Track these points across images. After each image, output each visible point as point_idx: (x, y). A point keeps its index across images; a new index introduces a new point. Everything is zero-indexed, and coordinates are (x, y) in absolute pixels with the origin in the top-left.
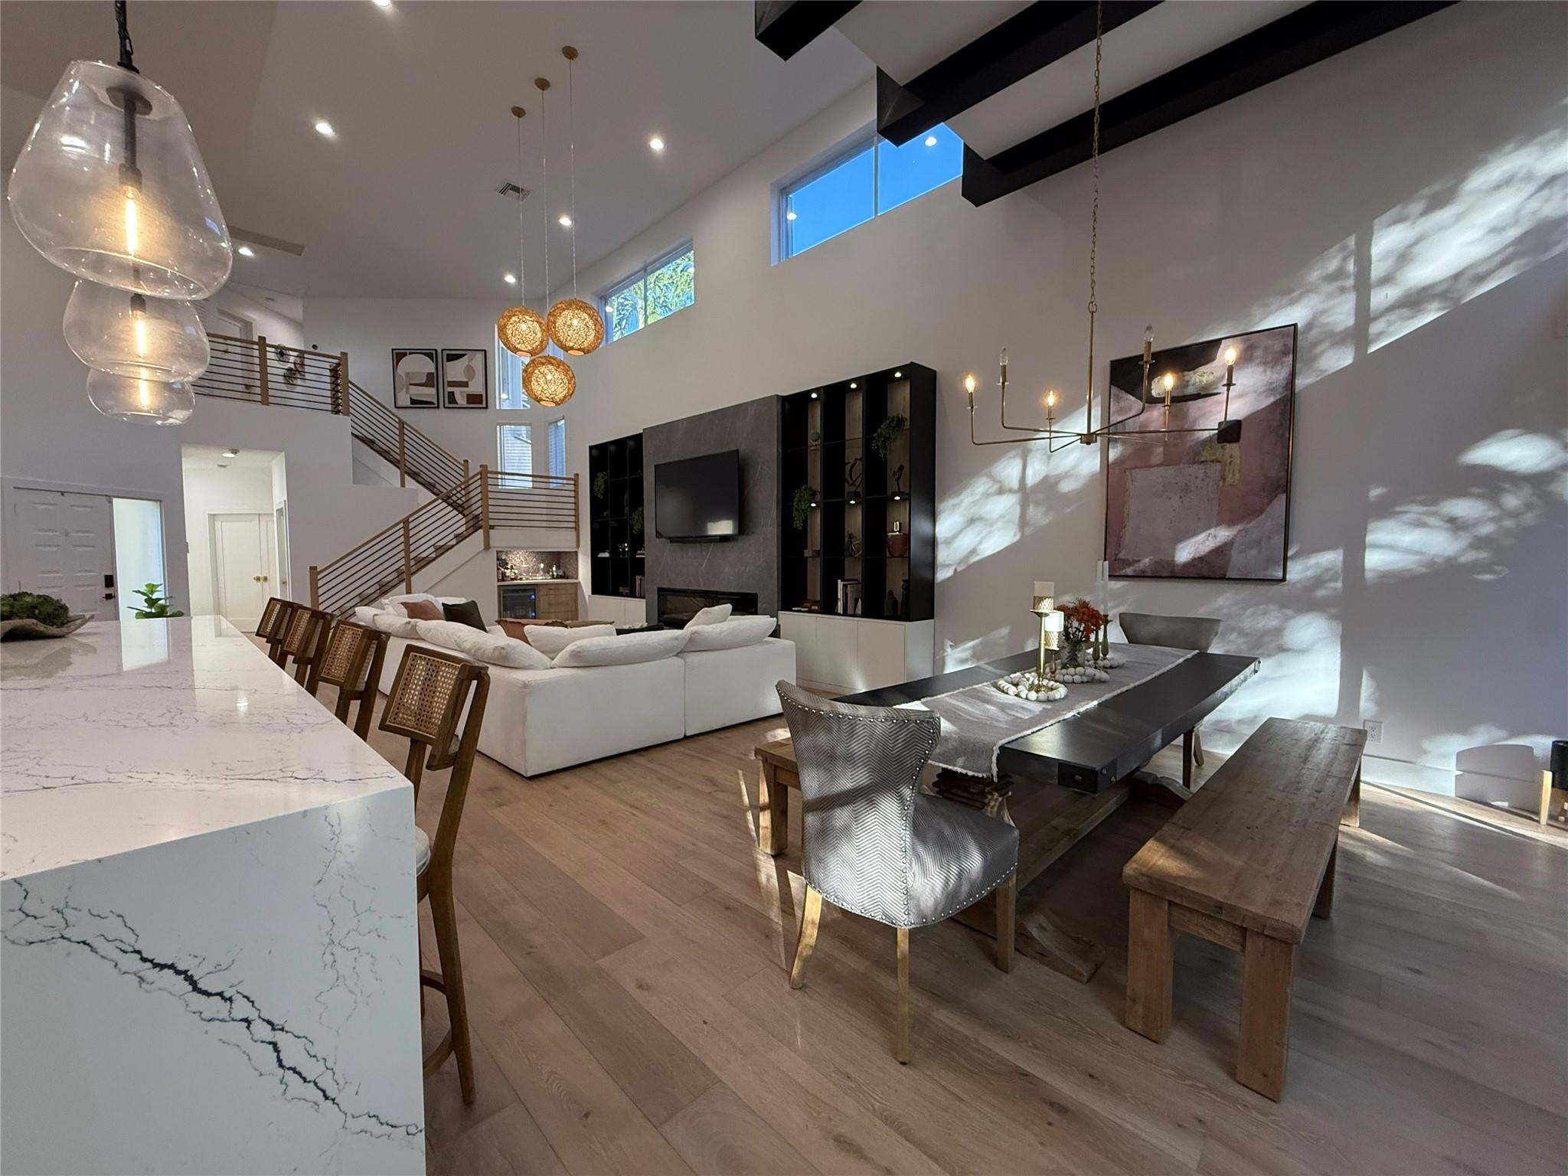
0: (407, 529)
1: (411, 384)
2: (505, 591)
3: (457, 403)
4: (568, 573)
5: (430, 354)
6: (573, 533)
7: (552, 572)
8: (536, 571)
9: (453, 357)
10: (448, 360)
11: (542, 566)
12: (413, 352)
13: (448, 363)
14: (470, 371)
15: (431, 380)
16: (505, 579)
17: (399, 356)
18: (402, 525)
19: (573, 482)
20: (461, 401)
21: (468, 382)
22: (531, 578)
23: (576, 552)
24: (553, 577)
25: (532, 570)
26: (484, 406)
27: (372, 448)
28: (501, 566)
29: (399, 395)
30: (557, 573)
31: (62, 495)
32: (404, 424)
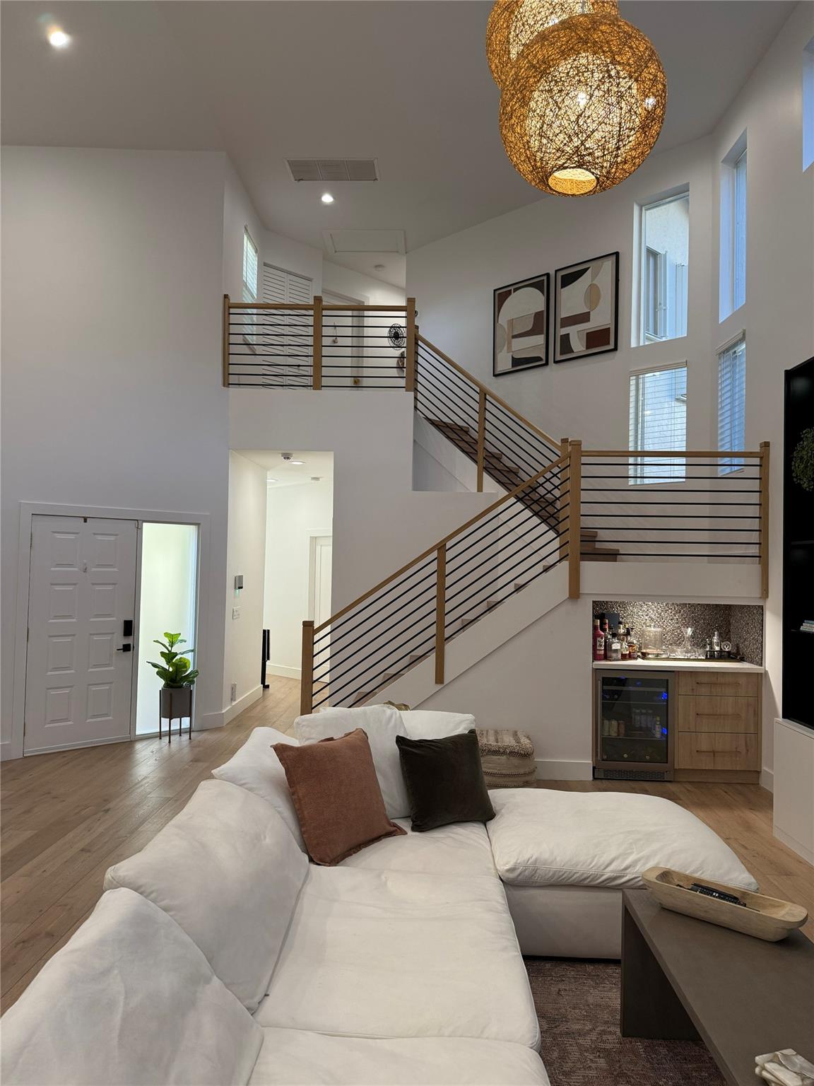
0: (442, 562)
1: (514, 337)
2: (606, 681)
3: (573, 351)
4: (745, 650)
5: (541, 283)
6: (753, 568)
7: (711, 644)
8: (678, 641)
9: (570, 278)
10: (563, 286)
11: (689, 631)
12: (518, 286)
13: (563, 290)
14: (593, 295)
15: (541, 323)
16: (609, 654)
17: (501, 296)
18: (435, 554)
19: (757, 461)
20: (578, 345)
21: (589, 312)
22: (664, 656)
23: (761, 608)
24: (711, 657)
25: (668, 638)
26: (612, 346)
27: (448, 437)
28: (604, 630)
29: (499, 357)
30: (721, 649)
31: (85, 521)
32: (485, 395)
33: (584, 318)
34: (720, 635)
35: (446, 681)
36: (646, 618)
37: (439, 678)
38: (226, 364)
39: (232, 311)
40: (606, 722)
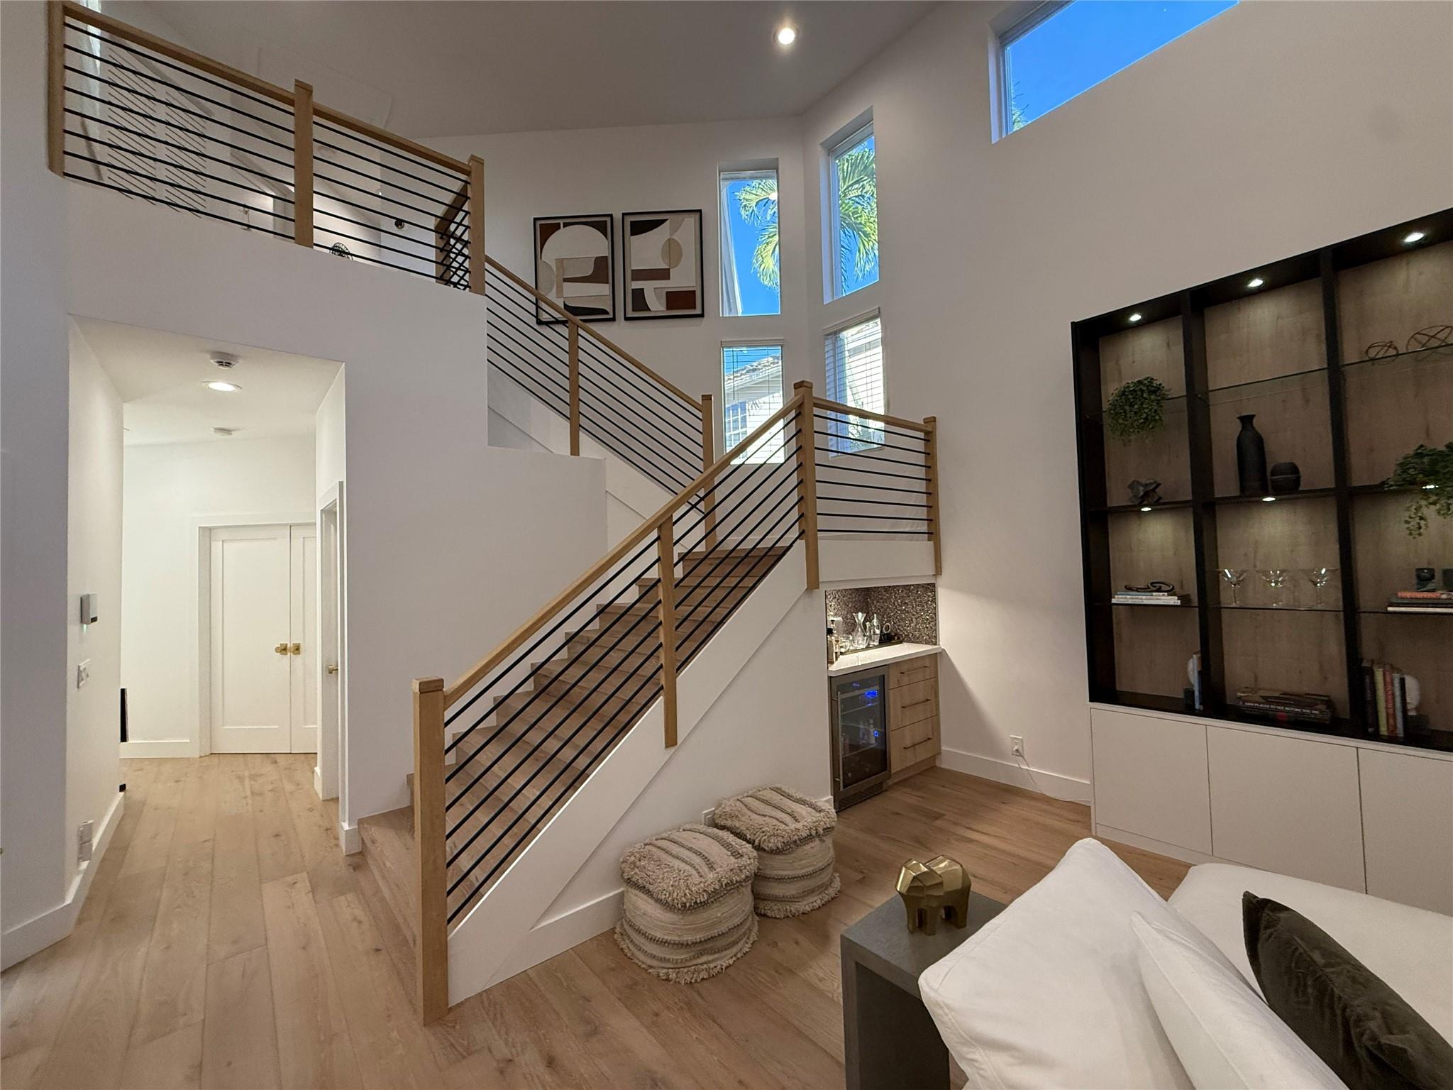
1: (566, 280)
3: (649, 310)
5: (601, 224)
6: (923, 545)
9: (640, 227)
10: (633, 233)
11: (860, 617)
13: (633, 237)
14: (672, 249)
15: (601, 271)
20: (656, 304)
21: (669, 269)
23: (933, 585)
26: (698, 312)
30: (881, 631)
32: (577, 328)
33: (663, 274)
35: (680, 738)
37: (671, 737)
38: (57, 129)
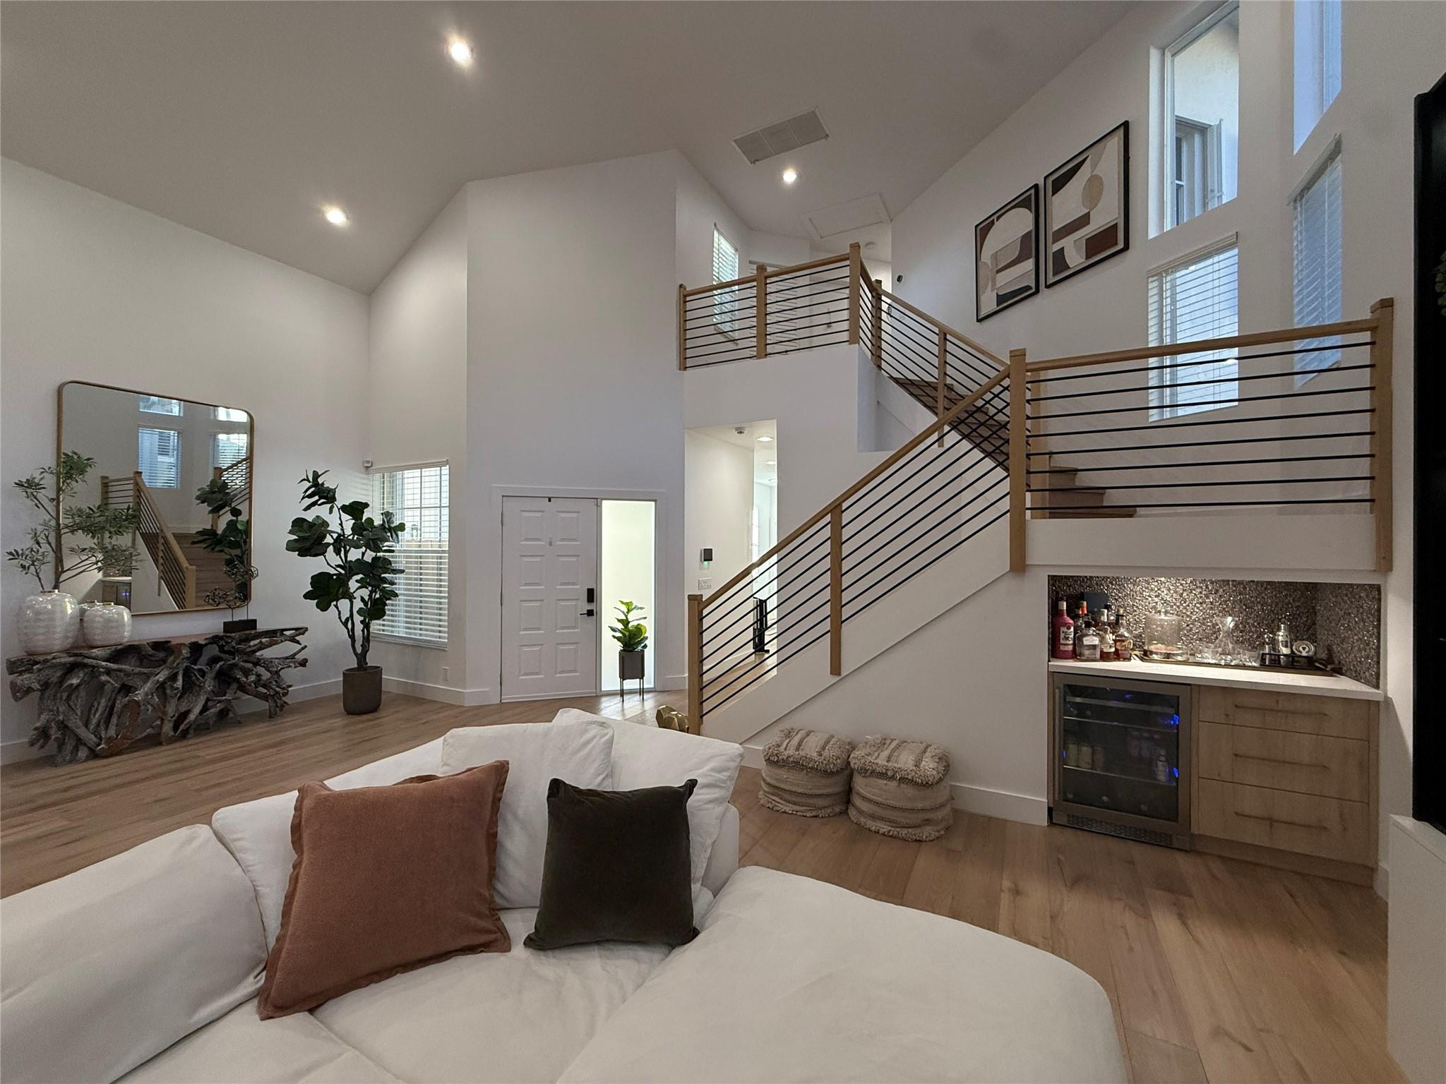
1: (998, 271)
3: (1069, 268)
5: (1028, 199)
6: (1360, 522)
9: (1060, 181)
10: (1055, 192)
12: (1000, 213)
13: (1054, 197)
14: (1094, 188)
15: (1031, 245)
16: (1079, 651)
17: (984, 230)
19: (1365, 336)
20: (1075, 259)
21: (1088, 214)
22: (1179, 658)
23: (1378, 588)
24: (1273, 664)
25: (1195, 630)
26: (1121, 245)
27: (911, 394)
28: (1075, 617)
29: (983, 298)
30: (1292, 651)
31: (550, 501)
32: (945, 334)
33: (1084, 220)
34: (1290, 630)
35: (844, 673)
36: (1156, 600)
37: (836, 669)
38: (683, 349)
39: (688, 299)
40: (1072, 748)
